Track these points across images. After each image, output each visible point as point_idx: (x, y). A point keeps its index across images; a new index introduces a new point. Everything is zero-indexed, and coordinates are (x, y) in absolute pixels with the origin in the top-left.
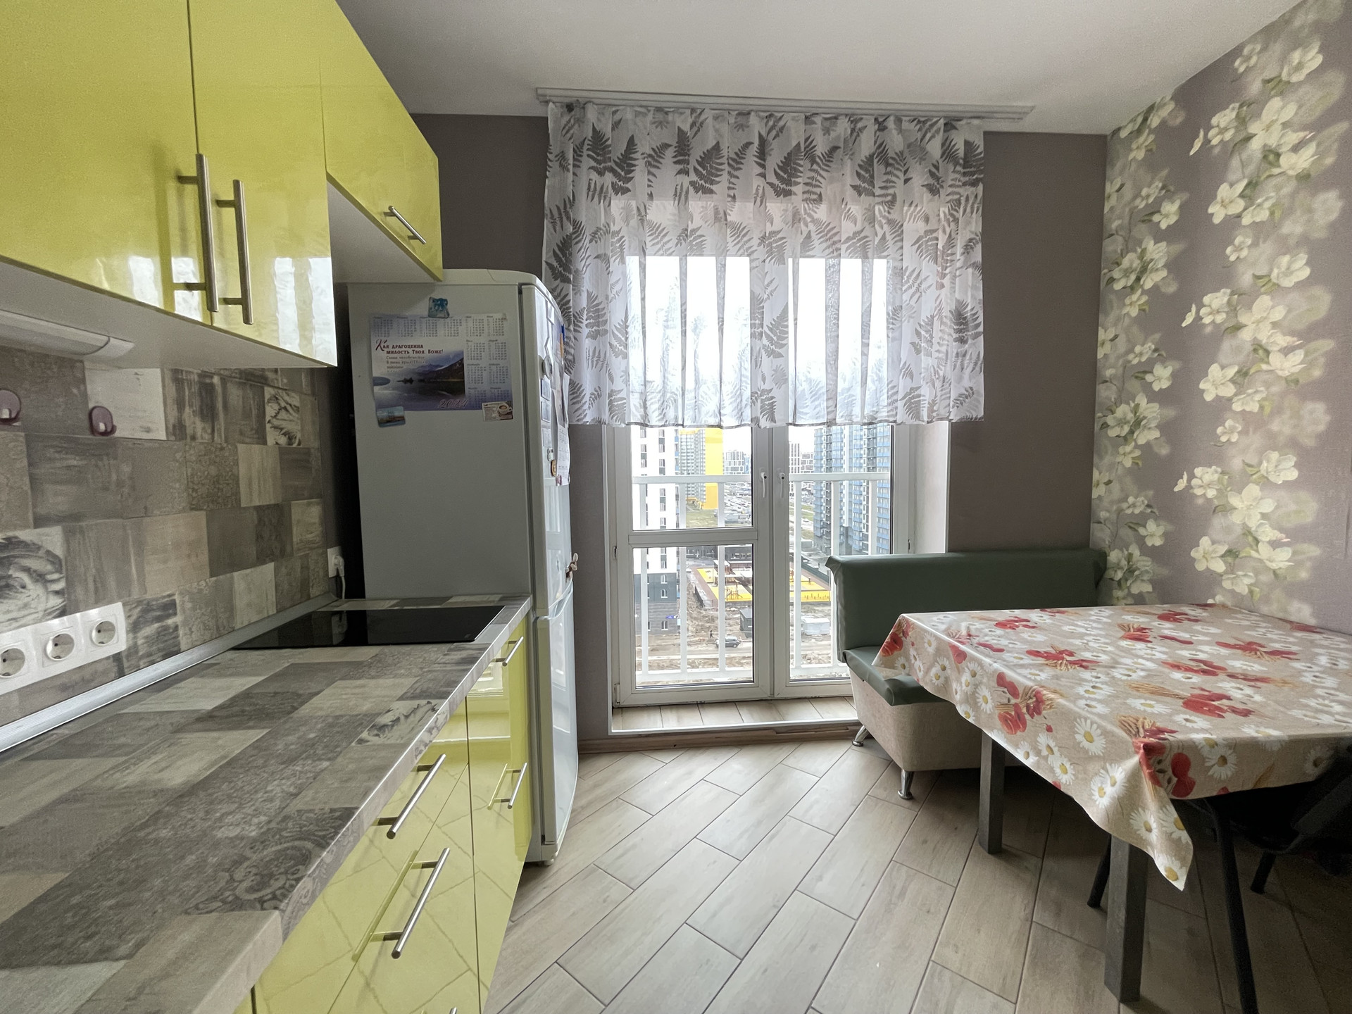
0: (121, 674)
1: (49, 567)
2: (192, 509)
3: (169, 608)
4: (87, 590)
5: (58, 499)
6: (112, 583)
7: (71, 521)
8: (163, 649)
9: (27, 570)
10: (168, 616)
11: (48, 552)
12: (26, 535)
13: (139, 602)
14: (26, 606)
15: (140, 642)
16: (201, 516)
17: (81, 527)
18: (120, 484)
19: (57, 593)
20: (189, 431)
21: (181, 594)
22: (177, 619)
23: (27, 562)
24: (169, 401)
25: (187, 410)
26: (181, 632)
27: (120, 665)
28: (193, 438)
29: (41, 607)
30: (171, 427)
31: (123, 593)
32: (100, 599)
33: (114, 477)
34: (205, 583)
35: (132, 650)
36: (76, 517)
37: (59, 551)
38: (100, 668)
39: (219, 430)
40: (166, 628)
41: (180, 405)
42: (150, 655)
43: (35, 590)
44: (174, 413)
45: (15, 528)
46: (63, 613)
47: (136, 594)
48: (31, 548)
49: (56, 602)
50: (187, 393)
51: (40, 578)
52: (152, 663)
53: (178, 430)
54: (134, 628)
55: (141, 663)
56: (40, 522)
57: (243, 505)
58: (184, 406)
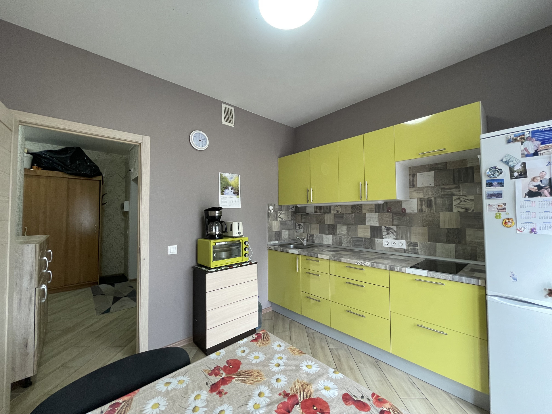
0: (405, 252)
1: (394, 232)
2: (423, 227)
3: (416, 245)
4: (400, 237)
5: (395, 222)
6: (404, 237)
7: (397, 226)
8: (414, 252)
9: (391, 232)
10: (416, 246)
11: (394, 230)
12: (391, 227)
13: (409, 242)
14: (391, 237)
15: (409, 249)
16: (426, 229)
17: (399, 227)
18: (407, 220)
19: (395, 236)
20: (424, 210)
21: (420, 243)
22: (418, 248)
23: (391, 231)
24: (419, 205)
25: (423, 206)
26: (419, 251)
27: (405, 251)
28: (425, 212)
29: (393, 237)
30: (419, 210)
31: (406, 239)
32: (402, 239)
33: (406, 219)
34: (427, 243)
35: (408, 250)
36: (398, 225)
37: (396, 230)
38: (401, 250)
39: (433, 210)
40: (415, 248)
41: (421, 205)
42: (411, 252)
43: (392, 235)
44: (420, 207)
45: (390, 226)
46: (396, 239)
47: (409, 240)
48: (392, 229)
49: (395, 237)
50: (423, 203)
51: (393, 233)
52: (412, 253)
53: (421, 211)
54: (408, 246)
55: (409, 253)
56: (393, 225)
57: (441, 227)
58: (422, 205)
